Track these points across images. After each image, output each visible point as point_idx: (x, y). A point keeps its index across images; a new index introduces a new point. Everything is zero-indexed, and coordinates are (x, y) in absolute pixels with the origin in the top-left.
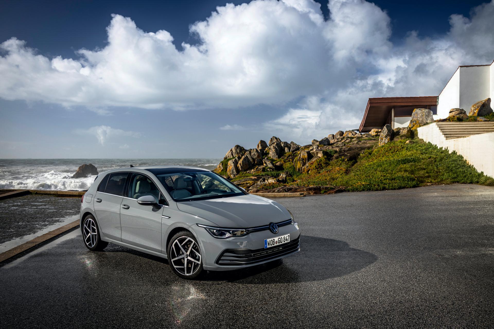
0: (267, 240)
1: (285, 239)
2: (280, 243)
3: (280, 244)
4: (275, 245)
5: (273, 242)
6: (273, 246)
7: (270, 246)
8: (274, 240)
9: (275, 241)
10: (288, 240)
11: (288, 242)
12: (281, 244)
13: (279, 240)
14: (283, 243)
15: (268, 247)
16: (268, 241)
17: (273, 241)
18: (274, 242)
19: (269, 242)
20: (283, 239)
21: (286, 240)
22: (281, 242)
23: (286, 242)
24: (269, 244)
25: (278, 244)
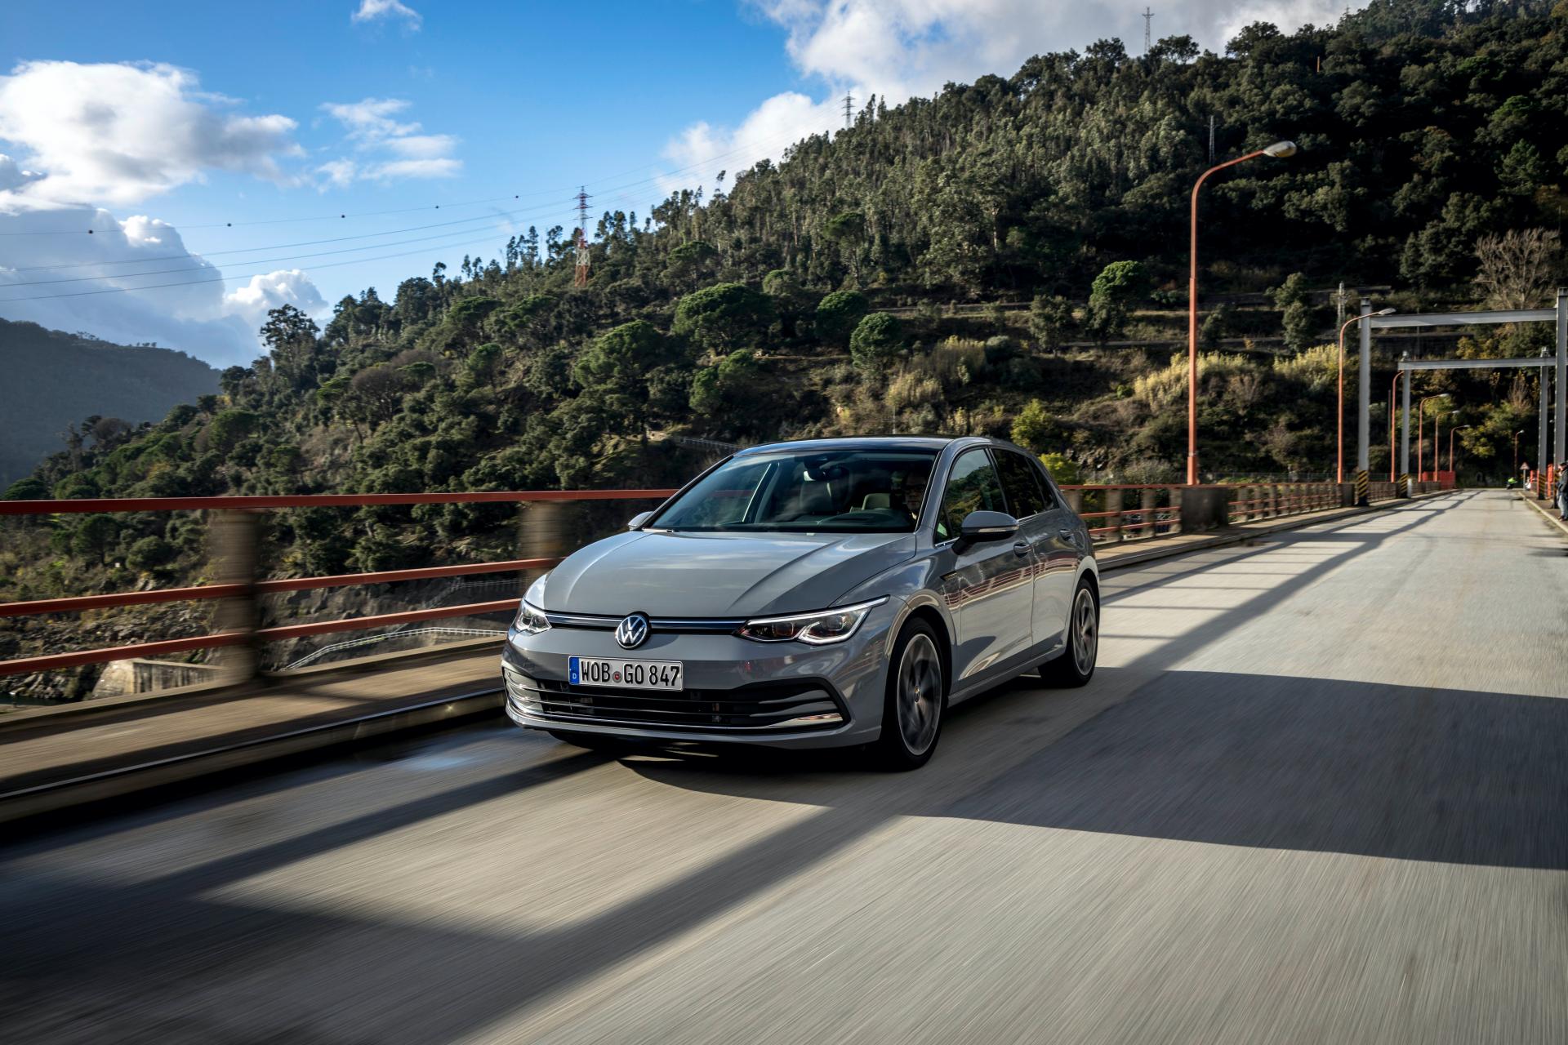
1: (659, 676)
4: (612, 684)
6: (600, 684)
7: (591, 683)
9: (612, 672)
10: (670, 683)
14: (647, 685)
15: (582, 682)
17: (604, 669)
20: (648, 674)
21: (662, 680)
22: (640, 680)
23: (661, 686)
24: (585, 674)
25: (623, 684)
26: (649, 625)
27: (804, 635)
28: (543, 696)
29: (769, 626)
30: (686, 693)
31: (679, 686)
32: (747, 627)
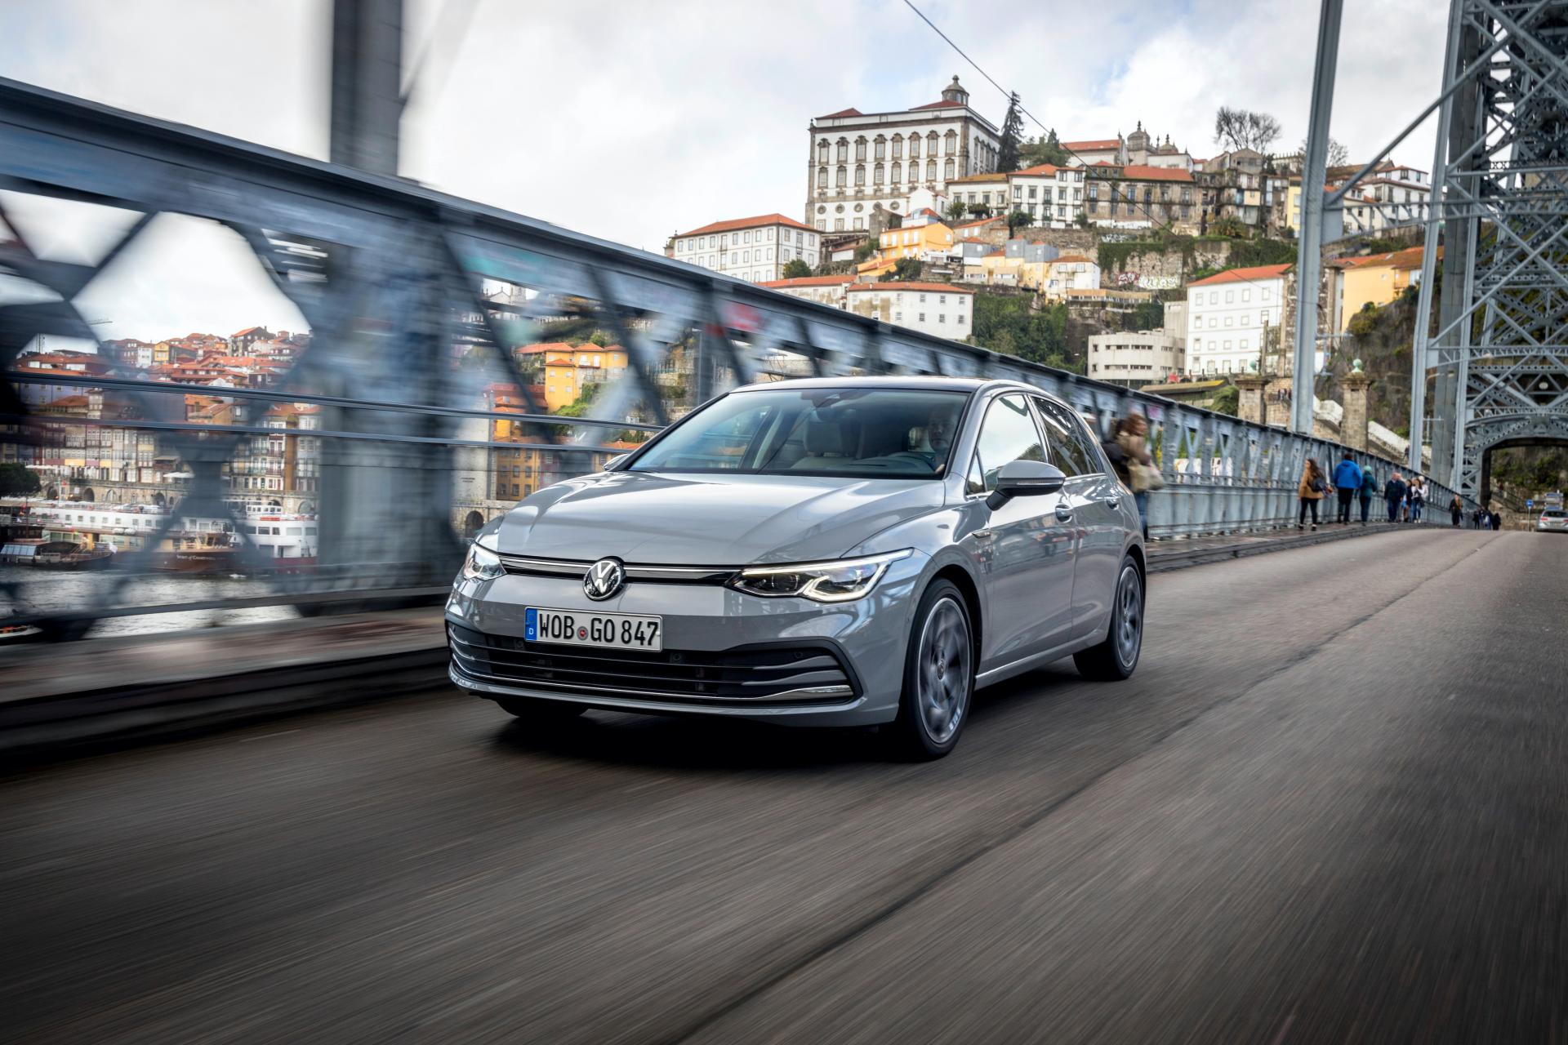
0: (539, 612)
2: (599, 639)
3: (597, 644)
4: (575, 641)
5: (566, 627)
6: (561, 641)
8: (569, 623)
10: (646, 642)
11: (646, 647)
12: (603, 644)
13: (597, 625)
14: (618, 644)
15: (539, 639)
16: (541, 615)
18: (570, 627)
19: (545, 621)
20: (619, 631)
21: (636, 638)
22: (609, 636)
23: (635, 645)
24: (544, 629)
26: (624, 572)
27: (809, 589)
28: (493, 655)
29: (768, 577)
30: (665, 654)
31: (656, 646)
32: (742, 578)
